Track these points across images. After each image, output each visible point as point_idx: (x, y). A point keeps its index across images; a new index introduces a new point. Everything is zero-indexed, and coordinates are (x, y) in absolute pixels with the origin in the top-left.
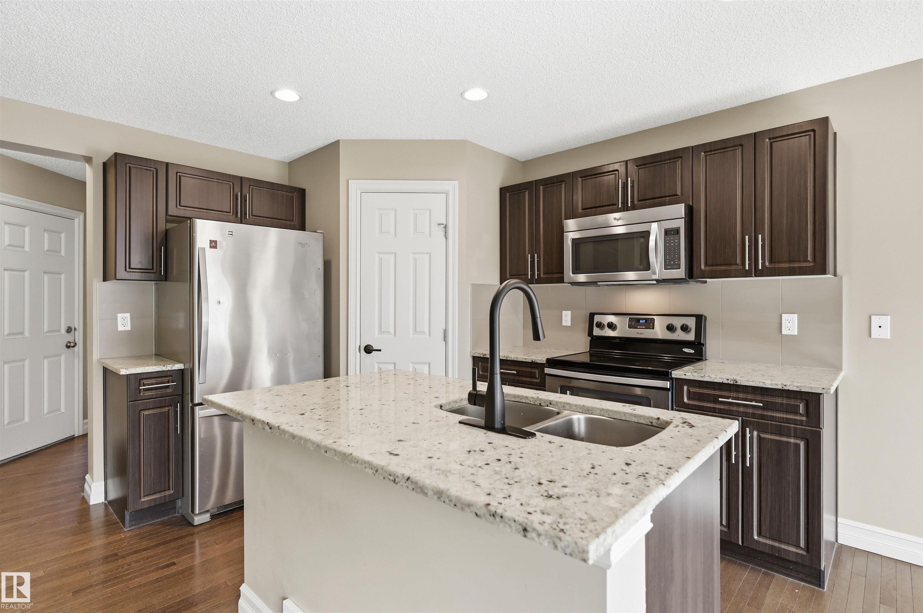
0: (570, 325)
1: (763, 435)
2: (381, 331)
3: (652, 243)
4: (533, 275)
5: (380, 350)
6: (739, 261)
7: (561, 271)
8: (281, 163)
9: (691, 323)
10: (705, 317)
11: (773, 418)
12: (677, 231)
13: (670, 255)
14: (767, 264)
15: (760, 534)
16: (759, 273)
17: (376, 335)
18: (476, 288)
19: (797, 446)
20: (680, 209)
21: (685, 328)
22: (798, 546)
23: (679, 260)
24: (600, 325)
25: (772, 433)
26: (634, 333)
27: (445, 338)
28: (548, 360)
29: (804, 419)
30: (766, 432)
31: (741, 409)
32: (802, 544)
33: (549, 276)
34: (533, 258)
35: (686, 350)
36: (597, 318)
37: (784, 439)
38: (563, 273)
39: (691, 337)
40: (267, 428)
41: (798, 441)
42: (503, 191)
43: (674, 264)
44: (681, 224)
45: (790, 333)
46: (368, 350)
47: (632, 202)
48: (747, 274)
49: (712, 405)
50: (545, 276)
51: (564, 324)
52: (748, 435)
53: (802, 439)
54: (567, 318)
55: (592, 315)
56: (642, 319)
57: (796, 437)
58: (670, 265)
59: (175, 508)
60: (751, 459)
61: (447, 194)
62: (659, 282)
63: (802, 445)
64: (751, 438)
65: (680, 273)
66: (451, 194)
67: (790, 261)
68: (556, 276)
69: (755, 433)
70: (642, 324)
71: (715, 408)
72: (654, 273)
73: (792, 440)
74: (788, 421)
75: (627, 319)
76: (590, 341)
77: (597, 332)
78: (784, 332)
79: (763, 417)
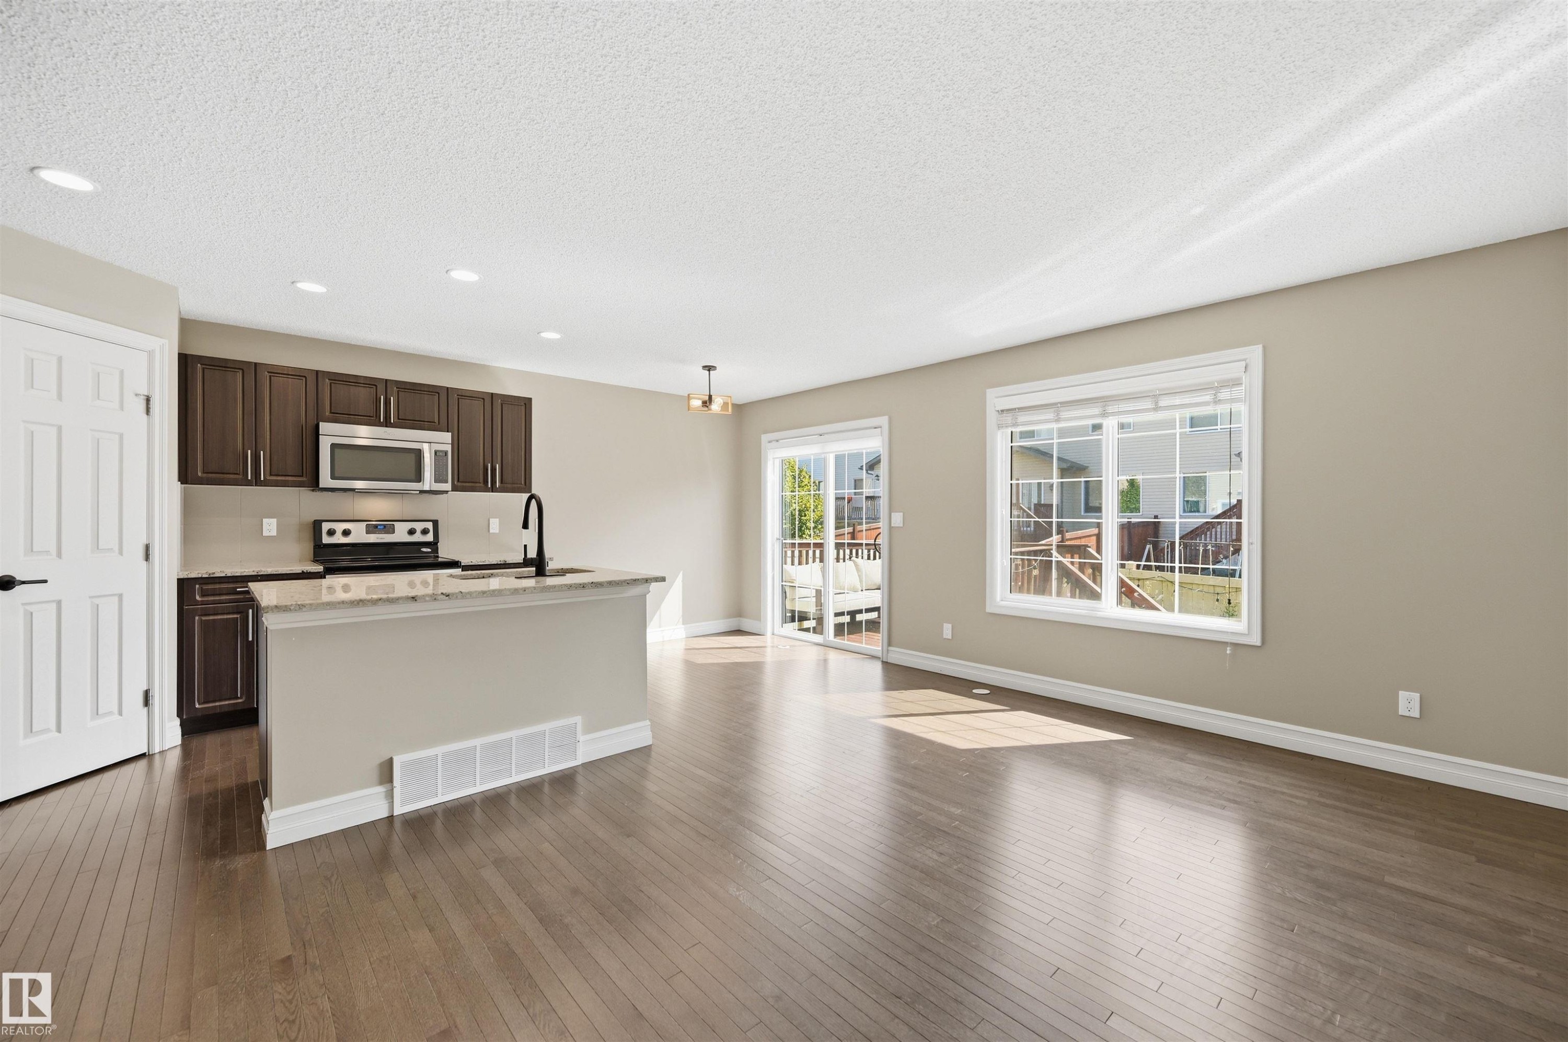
0: (275, 535)
3: (425, 460)
4: (256, 476)
6: (481, 480)
9: (430, 525)
10: (441, 522)
12: (445, 454)
13: (439, 472)
20: (447, 437)
21: (424, 532)
26: (373, 538)
33: (280, 478)
34: (257, 455)
35: (424, 550)
36: (326, 527)
39: (430, 538)
43: (442, 480)
44: (448, 449)
45: (494, 531)
46: (7, 583)
47: (394, 419)
50: (273, 478)
51: (266, 533)
54: (270, 527)
55: (317, 523)
56: (381, 526)
58: (440, 478)
61: (150, 354)
65: (445, 486)
66: (157, 355)
67: (513, 484)
68: (291, 478)
70: (379, 531)
72: (424, 485)
75: (364, 525)
76: (315, 550)
77: (326, 540)
78: (491, 531)
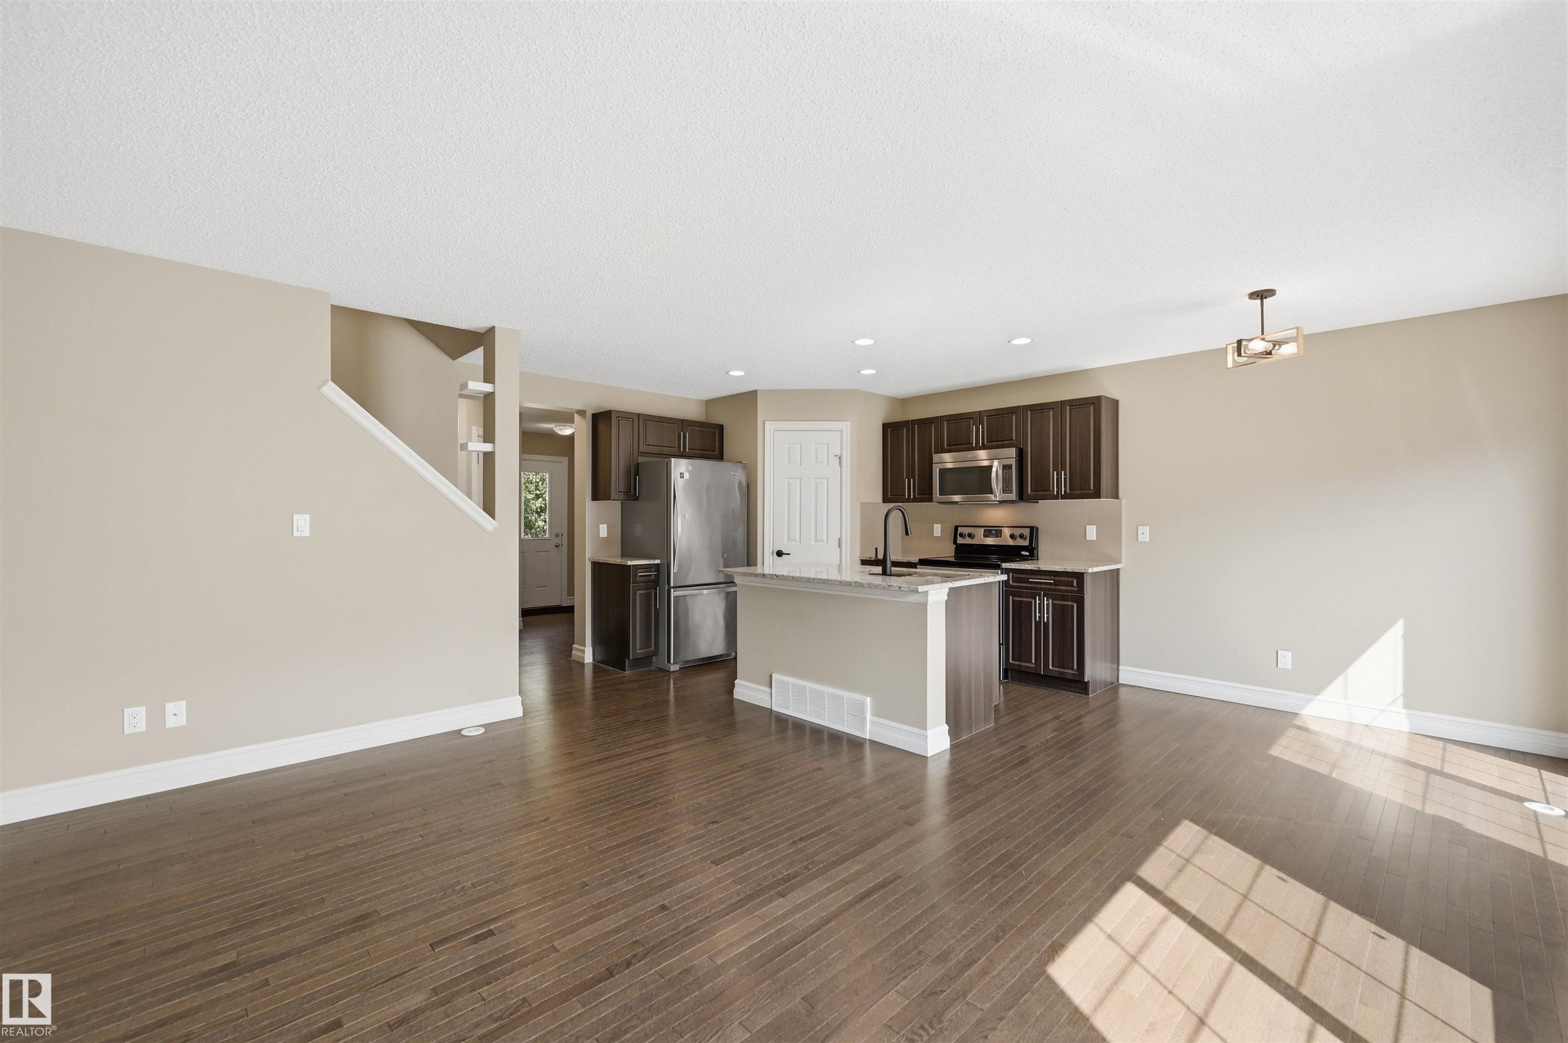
0: (940, 536)
1: (1054, 602)
2: (789, 539)
3: (994, 475)
4: (909, 495)
5: (789, 554)
6: (1051, 489)
7: (931, 493)
8: (700, 401)
9: (1027, 532)
10: (1037, 529)
11: (1060, 590)
12: (1010, 467)
13: (1006, 483)
14: (1068, 491)
15: (1053, 666)
16: (1063, 497)
17: (786, 542)
18: (864, 506)
19: (1073, 606)
20: (1012, 452)
21: (1021, 536)
22: (1073, 669)
23: (1012, 487)
24: (961, 535)
25: (1059, 600)
26: (988, 541)
27: (840, 546)
28: (920, 560)
29: (1076, 589)
30: (1056, 600)
31: (1043, 586)
32: (1075, 668)
33: (923, 496)
34: (909, 482)
35: (1023, 553)
36: (960, 530)
37: (1066, 603)
38: (932, 494)
39: (1026, 543)
40: (775, 577)
41: (1073, 604)
42: (886, 427)
43: (1008, 490)
44: (1013, 462)
45: (1092, 539)
46: (780, 554)
47: (983, 443)
48: (1056, 498)
49: (1027, 585)
50: (919, 496)
51: (936, 534)
52: (1046, 602)
53: (1076, 602)
54: (937, 529)
55: (956, 528)
56: (993, 530)
57: (1072, 601)
58: (1006, 490)
59: (651, 663)
60: (1048, 618)
61: (842, 431)
62: (1001, 502)
63: (1075, 605)
64: (1048, 605)
65: (1013, 496)
66: (844, 433)
67: (1081, 490)
68: (927, 496)
69: (1050, 601)
70: (993, 534)
71: (1028, 587)
72: (995, 496)
73: (1070, 603)
74: (1068, 591)
75: (982, 530)
76: (955, 548)
77: (960, 541)
78: (1089, 538)
79: (1055, 590)
